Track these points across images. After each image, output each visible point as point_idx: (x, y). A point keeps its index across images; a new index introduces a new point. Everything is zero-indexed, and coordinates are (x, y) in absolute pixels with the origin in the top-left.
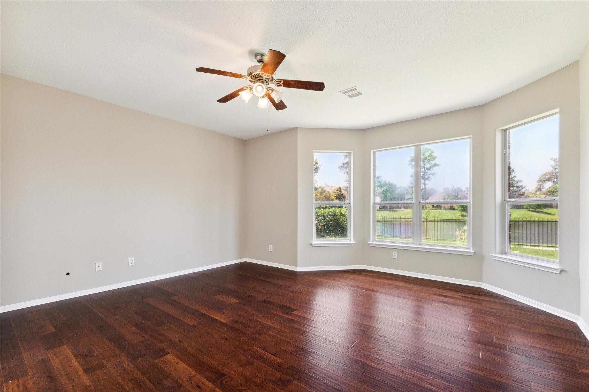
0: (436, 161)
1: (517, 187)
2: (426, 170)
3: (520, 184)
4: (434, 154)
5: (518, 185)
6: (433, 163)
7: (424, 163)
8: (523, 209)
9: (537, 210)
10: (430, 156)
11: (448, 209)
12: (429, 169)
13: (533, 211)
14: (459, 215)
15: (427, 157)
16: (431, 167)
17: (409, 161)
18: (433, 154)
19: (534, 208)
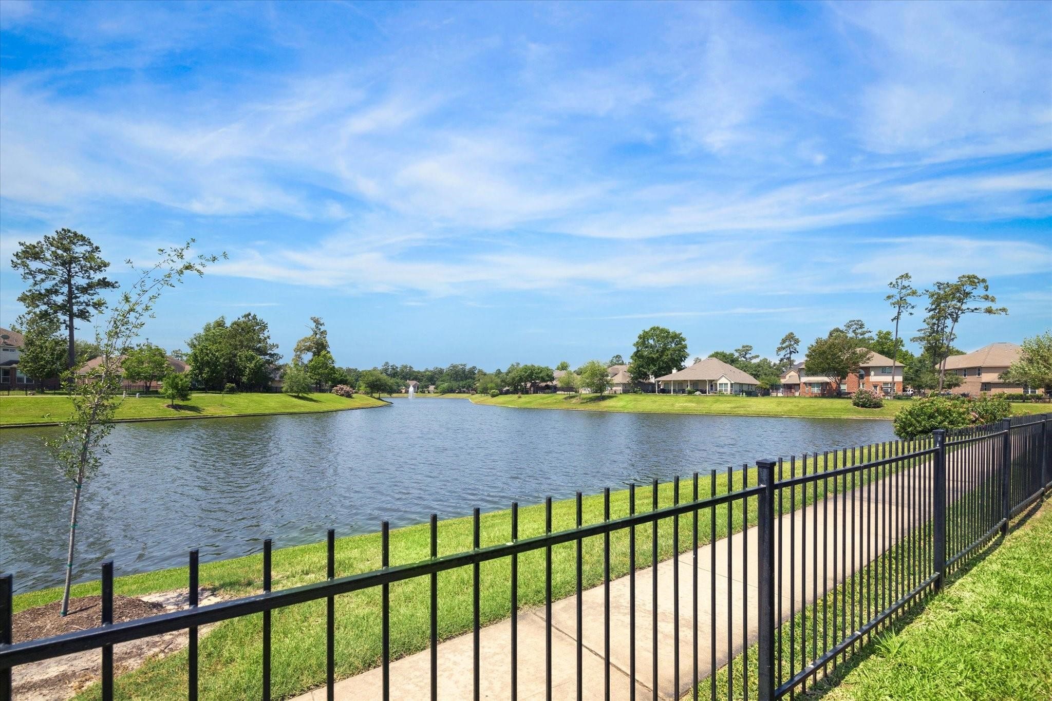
0: (108, 274)
1: (272, 355)
2: (76, 292)
3: (275, 351)
4: (103, 255)
5: (272, 353)
6: (97, 276)
7: (69, 271)
8: (281, 392)
9: (300, 395)
10: (89, 257)
11: (138, 392)
12: (84, 290)
13: (295, 397)
14: (168, 406)
15: (81, 259)
16: (90, 286)
17: (17, 255)
18: (96, 255)
19: (296, 392)
